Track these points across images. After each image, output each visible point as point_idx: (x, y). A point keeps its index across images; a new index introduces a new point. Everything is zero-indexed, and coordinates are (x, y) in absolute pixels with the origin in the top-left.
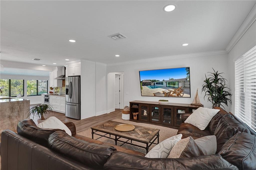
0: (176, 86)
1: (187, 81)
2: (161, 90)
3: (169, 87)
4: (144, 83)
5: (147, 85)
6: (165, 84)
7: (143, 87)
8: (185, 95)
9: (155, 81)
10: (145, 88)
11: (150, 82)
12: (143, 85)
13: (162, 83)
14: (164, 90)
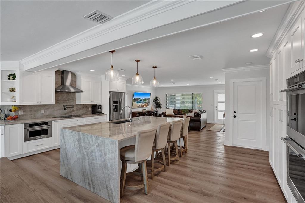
0: (146, 102)
1: (149, 99)
2: (141, 104)
3: (144, 102)
4: (134, 100)
5: (136, 101)
6: (143, 100)
7: (134, 102)
8: (148, 106)
9: (139, 99)
10: (135, 103)
11: (137, 99)
12: (134, 101)
13: (142, 100)
14: (142, 104)
